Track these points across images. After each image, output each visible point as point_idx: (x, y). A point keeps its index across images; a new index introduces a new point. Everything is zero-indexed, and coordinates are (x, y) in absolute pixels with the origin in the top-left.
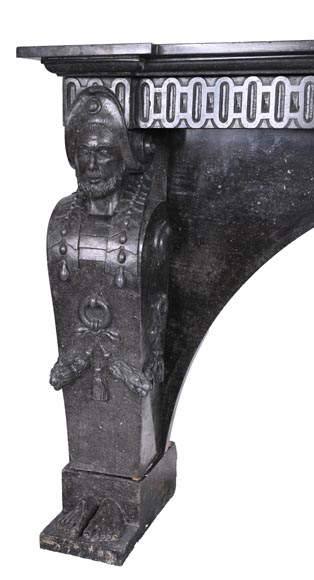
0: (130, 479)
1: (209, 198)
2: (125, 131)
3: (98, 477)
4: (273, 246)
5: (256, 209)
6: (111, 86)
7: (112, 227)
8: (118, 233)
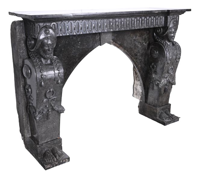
0: (57, 139)
1: (60, 53)
2: (56, 38)
3: (49, 142)
4: (77, 63)
5: (72, 54)
6: (51, 25)
7: (54, 67)
8: (57, 68)
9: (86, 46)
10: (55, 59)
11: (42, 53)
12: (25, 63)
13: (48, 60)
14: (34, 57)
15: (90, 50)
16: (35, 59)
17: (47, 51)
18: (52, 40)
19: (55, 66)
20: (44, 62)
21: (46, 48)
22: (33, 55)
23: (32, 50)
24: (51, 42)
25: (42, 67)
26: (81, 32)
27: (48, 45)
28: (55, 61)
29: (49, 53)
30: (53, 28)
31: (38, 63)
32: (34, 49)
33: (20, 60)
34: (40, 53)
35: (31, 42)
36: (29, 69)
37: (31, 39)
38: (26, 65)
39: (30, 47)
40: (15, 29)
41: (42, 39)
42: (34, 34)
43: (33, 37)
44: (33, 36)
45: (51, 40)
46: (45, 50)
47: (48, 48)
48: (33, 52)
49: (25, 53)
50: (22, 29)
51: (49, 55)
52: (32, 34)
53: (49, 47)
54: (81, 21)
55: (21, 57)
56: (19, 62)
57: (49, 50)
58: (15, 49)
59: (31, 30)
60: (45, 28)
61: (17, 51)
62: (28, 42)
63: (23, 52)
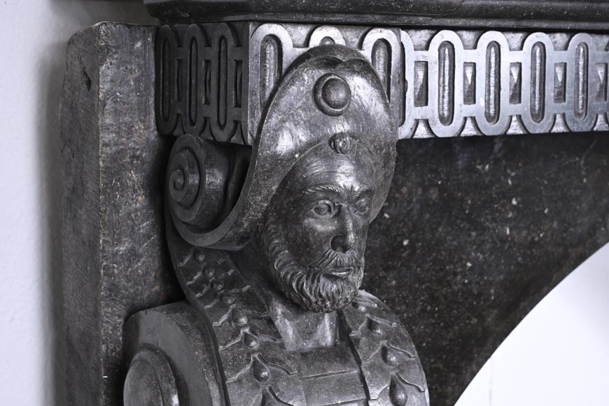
1: (387, 269)
5: (464, 276)
6: (360, 46)
7: (367, 374)
8: (387, 385)
9: (555, 224)
10: (369, 310)
11: (282, 262)
12: (144, 337)
13: (319, 321)
14: (211, 295)
15: (573, 253)
16: (224, 307)
17: (327, 248)
18: (367, 160)
19: (371, 367)
20: (290, 332)
21: (320, 228)
22: (204, 280)
23: (209, 240)
24: (359, 180)
25: (276, 376)
26: (559, 120)
27: (338, 203)
28: (371, 325)
29: (338, 267)
30: (380, 69)
31: (247, 339)
32: (223, 231)
33: (105, 310)
34: (269, 263)
35: (202, 180)
36: (171, 386)
37: (201, 154)
38: (152, 348)
39: (191, 217)
40: (89, 83)
41: (292, 153)
42: (233, 112)
43: (222, 136)
44: (222, 127)
45: (358, 164)
46: (307, 245)
47: (331, 228)
48: (207, 251)
49: (147, 264)
50: (137, 80)
51: (334, 279)
52: (211, 112)
53: (339, 215)
54: (560, 38)
55: (114, 289)
56: (97, 329)
57: (339, 241)
58: (77, 232)
59: (207, 83)
60: (319, 67)
61: (93, 245)
62: (175, 177)
63: (133, 255)
